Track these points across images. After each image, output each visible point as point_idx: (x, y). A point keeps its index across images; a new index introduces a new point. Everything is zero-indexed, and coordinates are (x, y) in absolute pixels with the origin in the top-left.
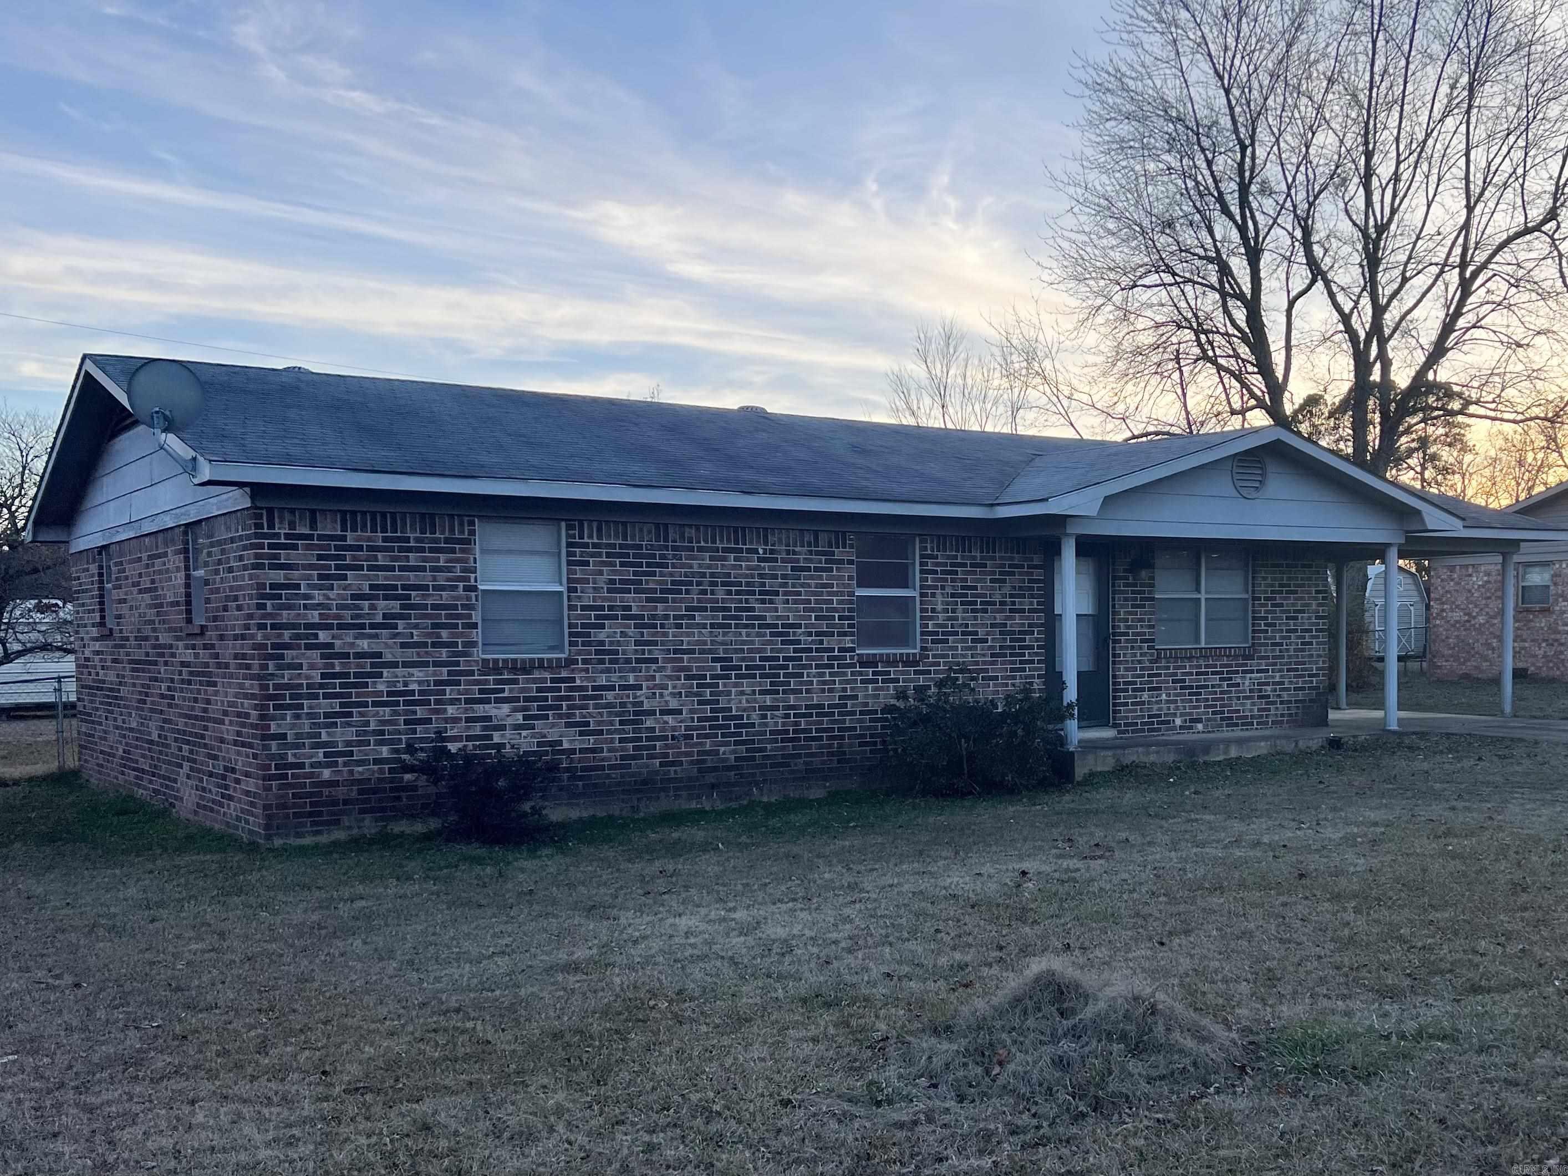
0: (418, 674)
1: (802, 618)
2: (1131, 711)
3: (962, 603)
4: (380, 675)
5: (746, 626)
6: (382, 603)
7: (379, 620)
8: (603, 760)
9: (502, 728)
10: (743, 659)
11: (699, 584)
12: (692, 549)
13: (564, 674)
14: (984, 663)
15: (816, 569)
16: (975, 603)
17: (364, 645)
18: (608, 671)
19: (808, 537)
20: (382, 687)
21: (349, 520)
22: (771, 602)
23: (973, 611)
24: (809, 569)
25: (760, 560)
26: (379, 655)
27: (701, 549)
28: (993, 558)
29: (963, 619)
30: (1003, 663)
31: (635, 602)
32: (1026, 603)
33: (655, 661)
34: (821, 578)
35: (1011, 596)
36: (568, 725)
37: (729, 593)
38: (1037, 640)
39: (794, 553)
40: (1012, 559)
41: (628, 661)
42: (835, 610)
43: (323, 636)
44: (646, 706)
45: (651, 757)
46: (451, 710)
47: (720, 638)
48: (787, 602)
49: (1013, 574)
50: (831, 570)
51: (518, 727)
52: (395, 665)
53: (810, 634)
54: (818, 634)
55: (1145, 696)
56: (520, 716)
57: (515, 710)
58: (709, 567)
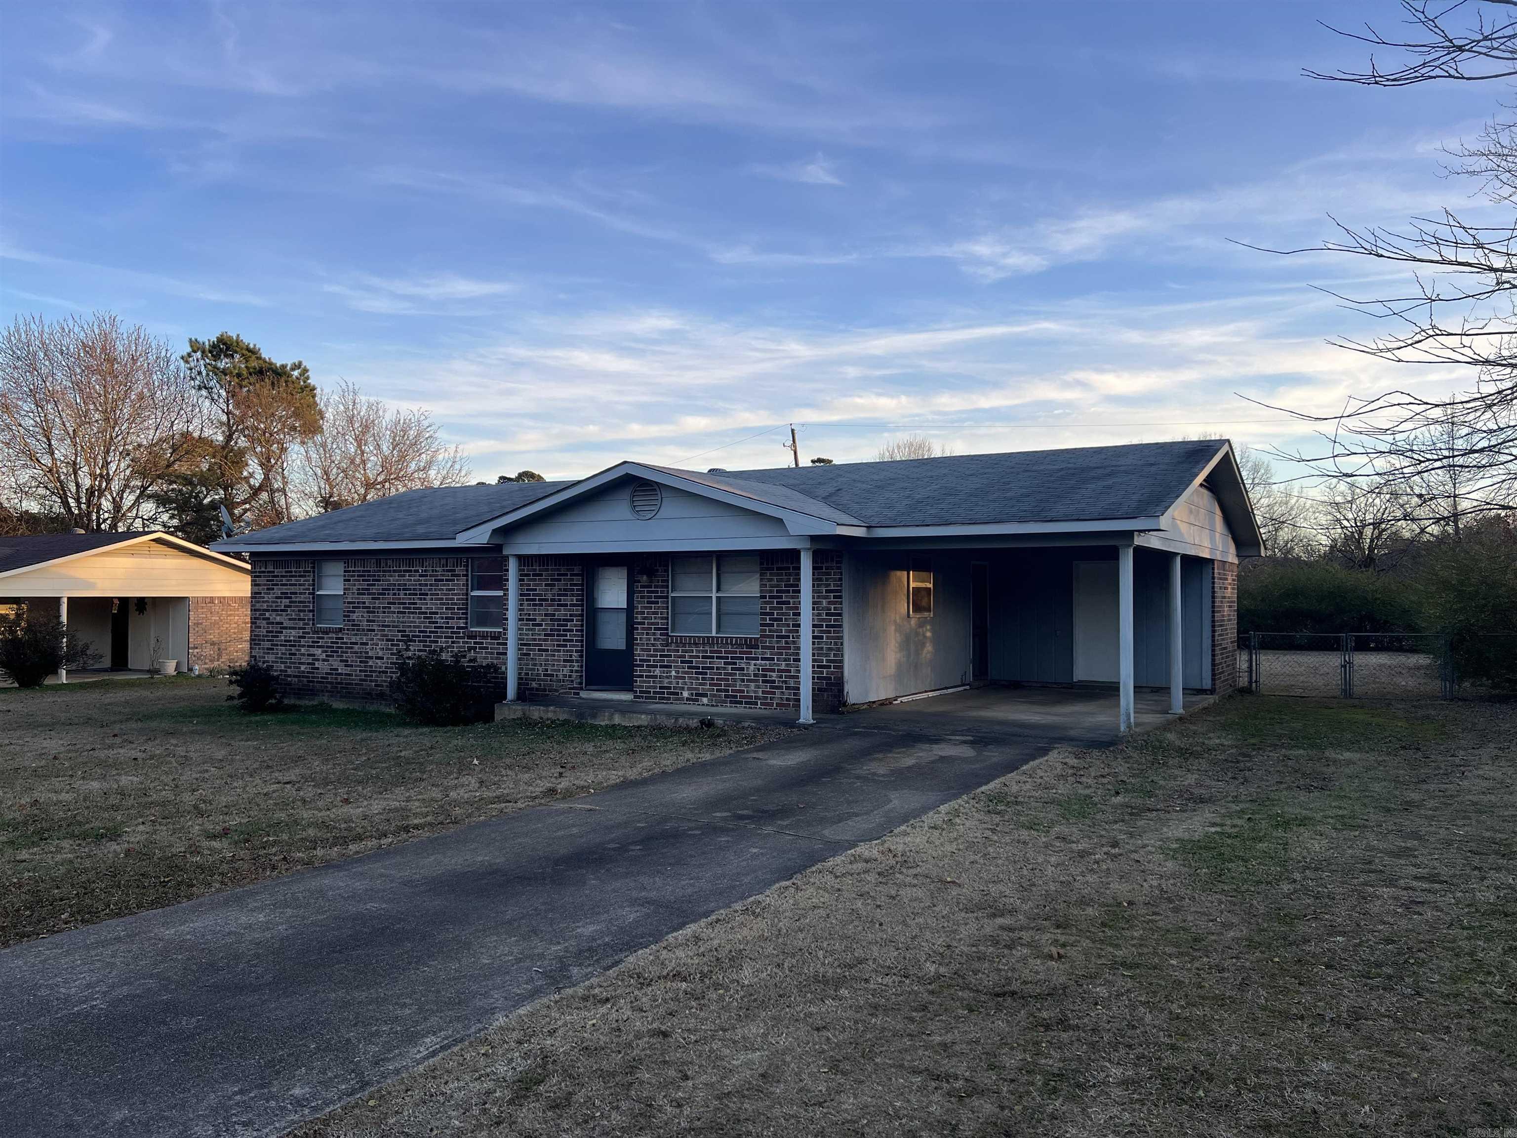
0: (293, 632)
1: (438, 609)
2: (645, 682)
3: (527, 600)
4: (282, 632)
5: (413, 613)
6: (284, 600)
7: (283, 608)
8: (353, 680)
9: (318, 660)
10: (411, 631)
11: (393, 590)
12: (390, 571)
13: (340, 636)
14: (540, 640)
15: (447, 580)
16: (535, 600)
17: (278, 619)
18: (356, 635)
19: (443, 562)
20: (283, 638)
21: (276, 565)
22: (425, 599)
23: (534, 605)
24: (442, 580)
25: (421, 576)
26: (282, 623)
27: (394, 571)
28: (547, 570)
29: (528, 610)
30: (552, 640)
31: (367, 599)
32: (570, 600)
33: (374, 630)
34: (448, 585)
35: (559, 595)
36: (341, 661)
37: (406, 594)
38: (576, 626)
39: (436, 571)
40: (559, 570)
41: (363, 630)
42: (456, 604)
43: (267, 614)
44: (370, 654)
45: (371, 681)
46: (303, 650)
47: (401, 620)
48: (432, 599)
49: (560, 580)
50: (453, 580)
51: (324, 660)
52: (286, 628)
53: (442, 618)
54: (446, 618)
55: (658, 672)
56: (324, 654)
57: (323, 652)
58: (397, 580)
